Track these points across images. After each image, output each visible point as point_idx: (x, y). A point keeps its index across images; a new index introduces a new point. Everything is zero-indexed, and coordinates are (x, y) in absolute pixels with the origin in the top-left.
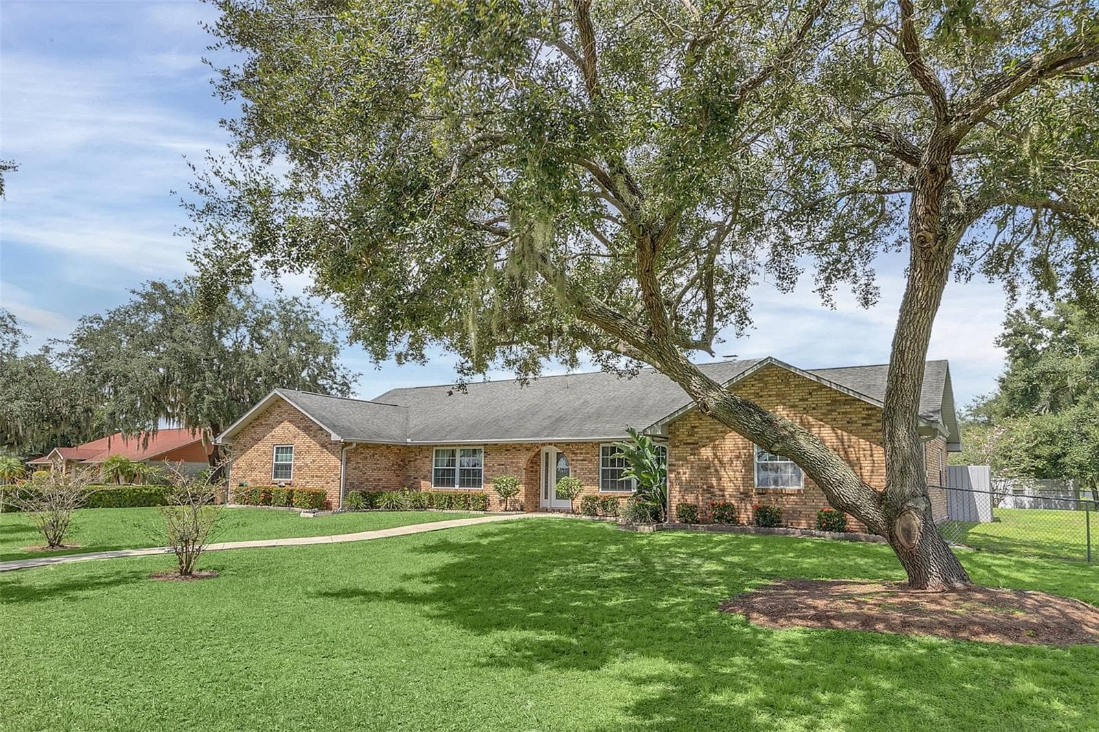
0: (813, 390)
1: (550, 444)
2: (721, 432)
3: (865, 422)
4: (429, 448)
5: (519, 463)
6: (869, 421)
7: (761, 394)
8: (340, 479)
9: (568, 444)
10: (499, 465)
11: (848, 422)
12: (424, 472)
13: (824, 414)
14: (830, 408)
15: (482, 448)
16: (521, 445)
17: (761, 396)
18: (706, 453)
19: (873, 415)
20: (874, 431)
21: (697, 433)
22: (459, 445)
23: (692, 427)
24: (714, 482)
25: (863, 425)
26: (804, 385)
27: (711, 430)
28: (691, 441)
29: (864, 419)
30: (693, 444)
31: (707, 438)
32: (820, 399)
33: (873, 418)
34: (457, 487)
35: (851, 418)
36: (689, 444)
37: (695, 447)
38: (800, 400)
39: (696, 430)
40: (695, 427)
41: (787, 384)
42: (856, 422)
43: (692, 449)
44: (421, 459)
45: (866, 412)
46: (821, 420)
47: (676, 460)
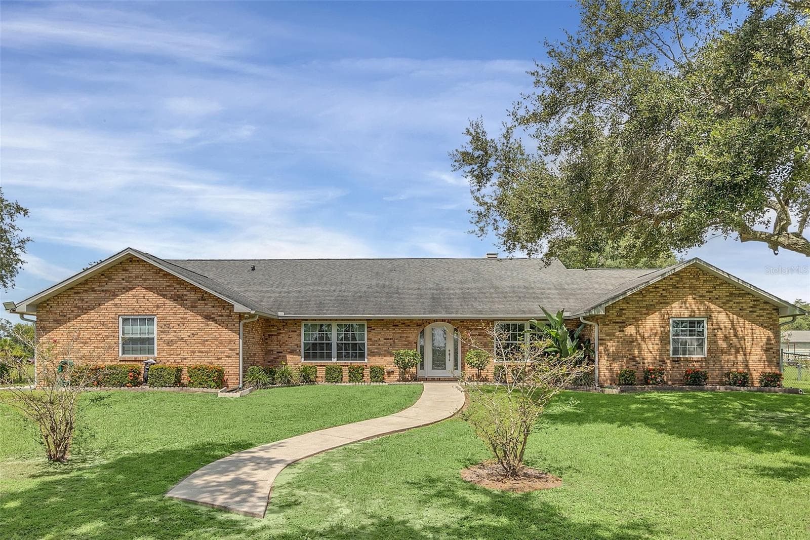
0: (717, 285)
1: (443, 320)
2: (645, 314)
3: (751, 309)
4: (297, 322)
5: (409, 337)
6: (755, 309)
7: (677, 285)
8: (238, 354)
9: (462, 321)
10: (385, 339)
11: (740, 310)
12: (291, 346)
13: (723, 303)
14: (728, 298)
15: (365, 323)
16: (411, 321)
17: (678, 288)
18: (631, 330)
19: (758, 305)
20: (757, 316)
21: (625, 314)
22: (336, 320)
23: (620, 309)
24: (636, 352)
25: (750, 312)
26: (710, 281)
27: (637, 312)
28: (619, 321)
29: (751, 307)
30: (621, 323)
31: (633, 318)
32: (722, 291)
33: (757, 307)
34: (334, 360)
35: (742, 307)
36: (617, 323)
37: (623, 325)
38: (707, 292)
39: (624, 312)
40: (623, 309)
41: (698, 279)
42: (745, 309)
43: (620, 327)
44: (285, 333)
45: (753, 303)
46: (721, 307)
47: (607, 336)
